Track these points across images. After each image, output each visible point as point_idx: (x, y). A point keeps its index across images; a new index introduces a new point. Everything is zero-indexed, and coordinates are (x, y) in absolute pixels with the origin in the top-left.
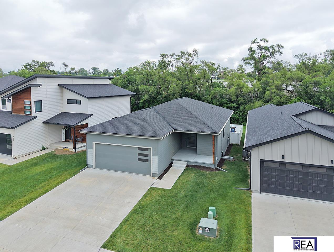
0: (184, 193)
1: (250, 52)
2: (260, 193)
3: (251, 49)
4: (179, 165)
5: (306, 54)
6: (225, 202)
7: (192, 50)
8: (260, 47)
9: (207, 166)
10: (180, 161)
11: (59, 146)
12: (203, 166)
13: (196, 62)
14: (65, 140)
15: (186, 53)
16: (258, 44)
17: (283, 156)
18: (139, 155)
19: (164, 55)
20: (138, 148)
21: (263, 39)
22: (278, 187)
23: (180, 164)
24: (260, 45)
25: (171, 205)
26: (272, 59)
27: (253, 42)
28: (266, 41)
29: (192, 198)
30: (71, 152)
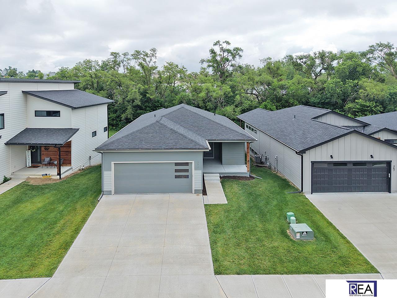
0: (245, 205)
1: (211, 54)
2: (312, 194)
3: (212, 52)
4: (211, 178)
5: (270, 59)
6: (291, 206)
7: (150, 49)
8: (222, 50)
9: (241, 176)
10: (211, 174)
11: (29, 174)
12: (237, 175)
13: (154, 63)
14: (31, 166)
15: (142, 52)
16: (221, 46)
17: (331, 156)
18: (176, 171)
19: (115, 53)
20: (175, 163)
21: (225, 41)
22: (327, 185)
23: (213, 176)
24: (222, 48)
26: (233, 62)
27: (215, 44)
28: (228, 43)
30: (55, 180)
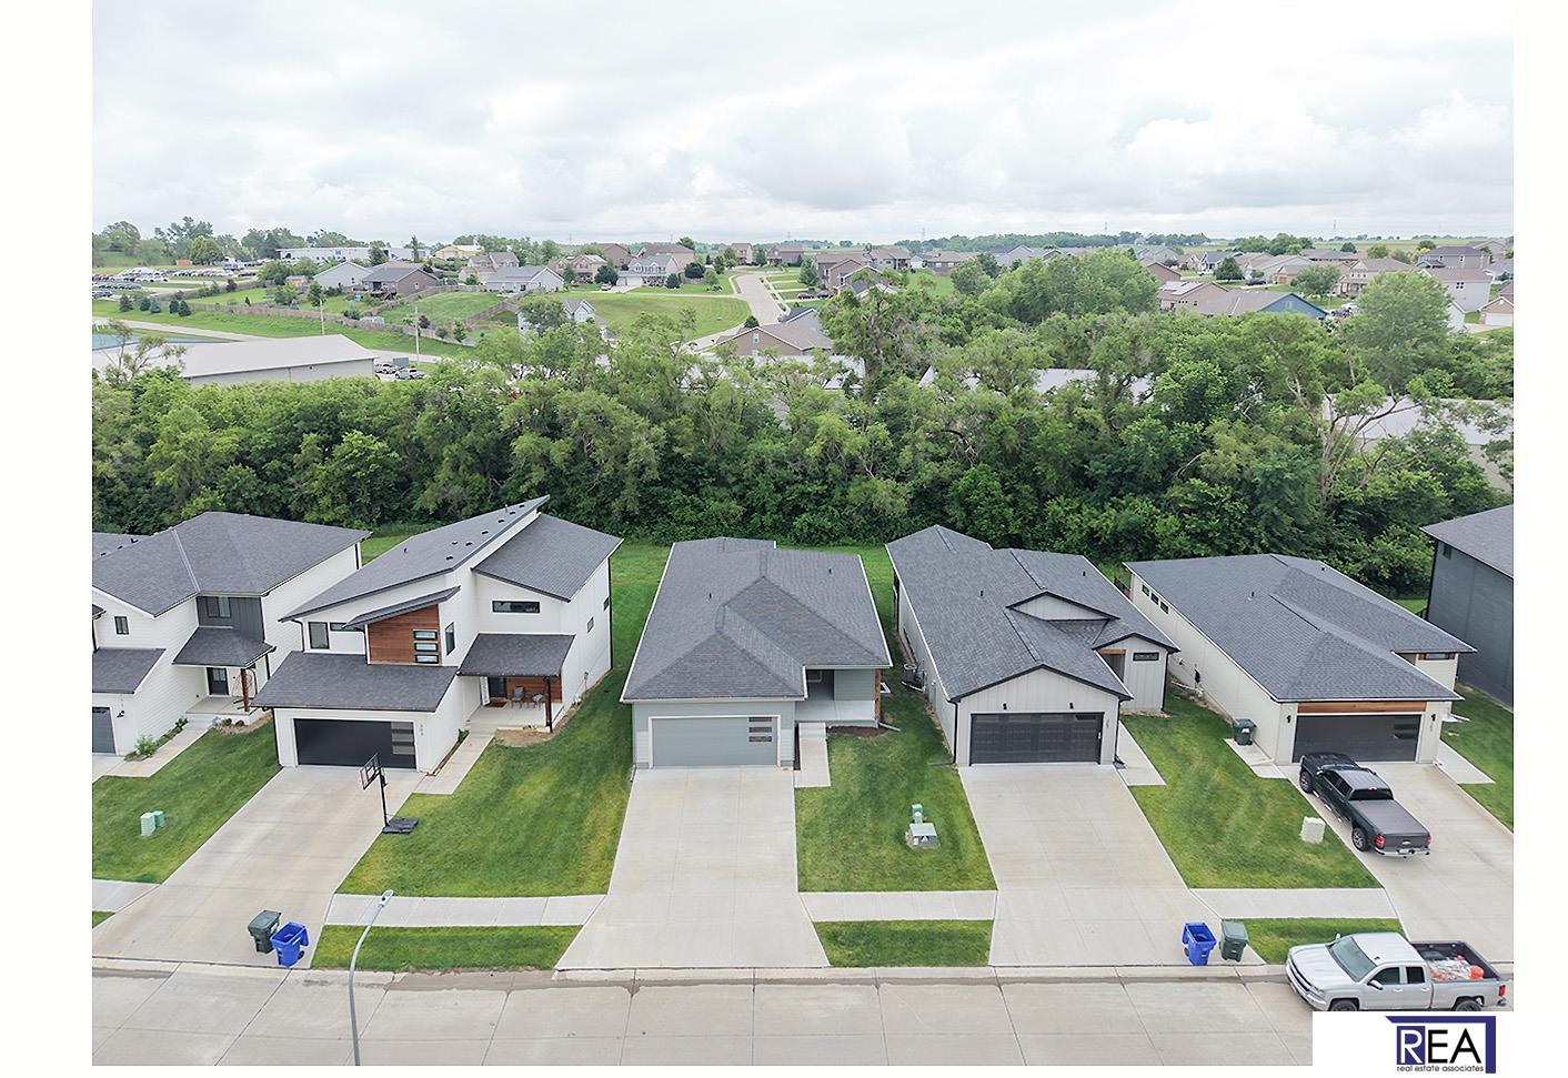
0: (857, 790)
2: (970, 766)
4: (811, 732)
6: (924, 792)
9: (863, 725)
10: (811, 724)
11: (492, 721)
12: (857, 725)
14: (491, 702)
17: (1004, 705)
18: (751, 730)
20: (750, 717)
22: (996, 752)
23: (809, 729)
25: (849, 813)
29: (874, 793)
30: (544, 735)
